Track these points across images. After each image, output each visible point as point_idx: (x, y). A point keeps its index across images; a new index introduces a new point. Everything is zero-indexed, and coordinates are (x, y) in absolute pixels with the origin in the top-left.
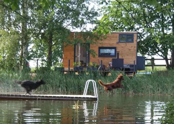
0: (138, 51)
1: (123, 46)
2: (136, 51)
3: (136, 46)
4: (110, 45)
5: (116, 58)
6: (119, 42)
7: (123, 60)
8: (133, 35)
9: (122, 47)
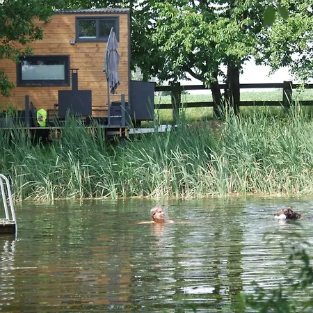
0: (132, 68)
1: (87, 51)
2: (127, 67)
3: (126, 50)
4: (50, 49)
5: (70, 88)
6: (78, 41)
7: (89, 92)
8: (117, 18)
9: (87, 55)
